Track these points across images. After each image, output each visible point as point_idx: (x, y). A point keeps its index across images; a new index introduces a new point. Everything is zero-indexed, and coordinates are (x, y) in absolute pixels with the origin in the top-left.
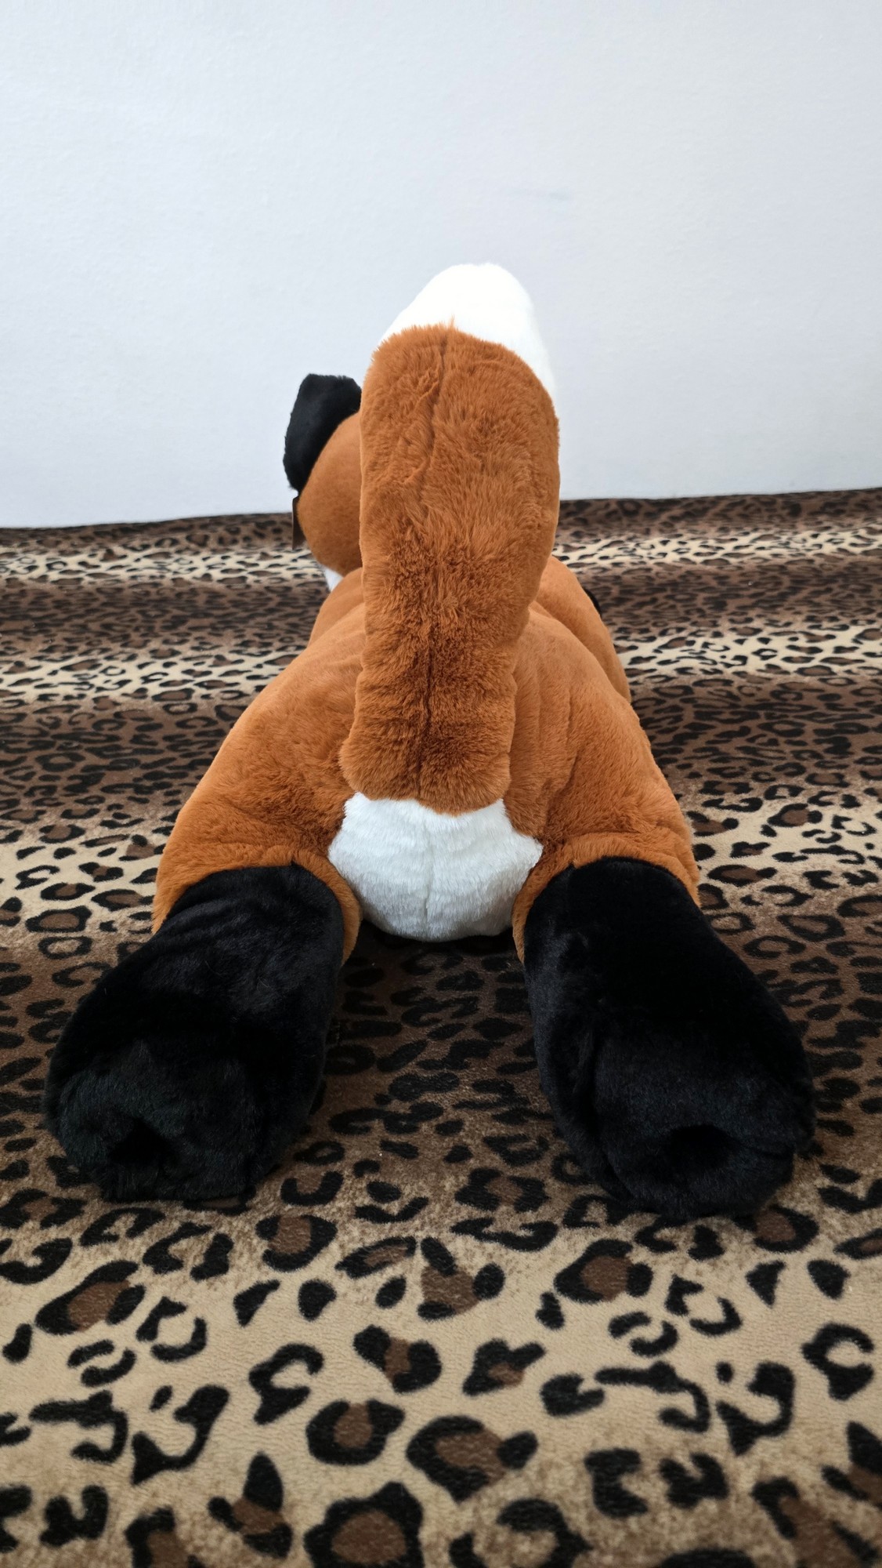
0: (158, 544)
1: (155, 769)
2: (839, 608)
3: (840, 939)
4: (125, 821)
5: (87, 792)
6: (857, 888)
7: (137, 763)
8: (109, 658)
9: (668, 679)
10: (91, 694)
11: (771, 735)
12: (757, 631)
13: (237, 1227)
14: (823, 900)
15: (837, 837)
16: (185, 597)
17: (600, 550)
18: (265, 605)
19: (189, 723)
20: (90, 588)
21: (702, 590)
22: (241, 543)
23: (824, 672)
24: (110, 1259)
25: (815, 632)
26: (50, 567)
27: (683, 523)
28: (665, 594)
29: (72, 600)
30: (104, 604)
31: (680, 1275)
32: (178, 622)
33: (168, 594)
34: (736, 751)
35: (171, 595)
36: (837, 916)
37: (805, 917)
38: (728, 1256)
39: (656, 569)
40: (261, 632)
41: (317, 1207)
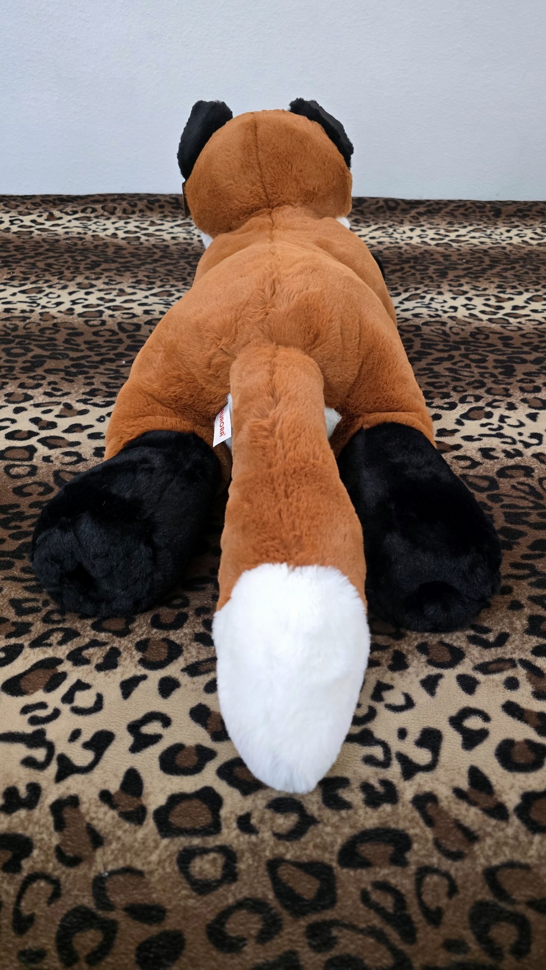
0: (83, 211)
1: (78, 362)
2: (519, 280)
3: (495, 492)
4: (59, 393)
5: (35, 372)
6: (510, 460)
7: (68, 356)
8: (50, 287)
9: (407, 320)
10: (38, 310)
11: (468, 362)
12: (465, 293)
13: (124, 643)
14: (488, 466)
15: (501, 428)
16: (100, 248)
17: (370, 232)
18: (152, 256)
19: (101, 333)
20: (37, 238)
21: (433, 264)
22: (138, 214)
23: (504, 322)
24: (47, 656)
25: (501, 295)
26: (12, 222)
27: (425, 217)
28: (409, 265)
29: (27, 246)
30: (47, 250)
31: (381, 680)
32: (95, 265)
33: (89, 245)
34: (444, 371)
35: (91, 246)
36: (496, 477)
37: (476, 477)
38: (410, 670)
39: (405, 247)
40: (147, 274)
41: (171, 633)
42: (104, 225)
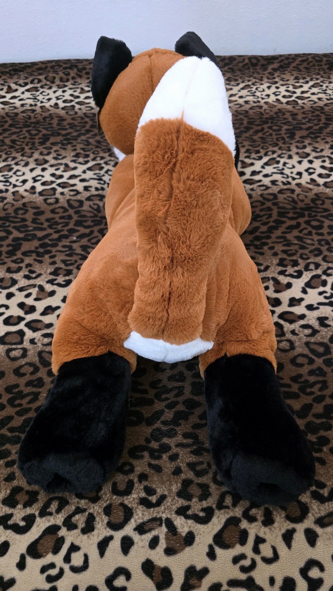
0: (32, 82)
1: (44, 241)
3: (329, 356)
4: (34, 275)
5: (15, 255)
7: (36, 236)
8: (17, 164)
10: (11, 189)
11: (309, 229)
12: (308, 155)
13: (96, 509)
14: (324, 333)
15: (332, 296)
16: (48, 119)
17: (239, 91)
18: (85, 127)
19: (57, 211)
21: (285, 124)
22: (71, 81)
24: (51, 524)
27: (278, 74)
28: (268, 125)
30: (11, 126)
31: (258, 534)
32: (45, 139)
33: (40, 118)
34: (294, 239)
36: (328, 343)
37: (316, 343)
38: (276, 525)
39: (265, 107)
40: (84, 147)
41: (125, 498)
42: (48, 94)
